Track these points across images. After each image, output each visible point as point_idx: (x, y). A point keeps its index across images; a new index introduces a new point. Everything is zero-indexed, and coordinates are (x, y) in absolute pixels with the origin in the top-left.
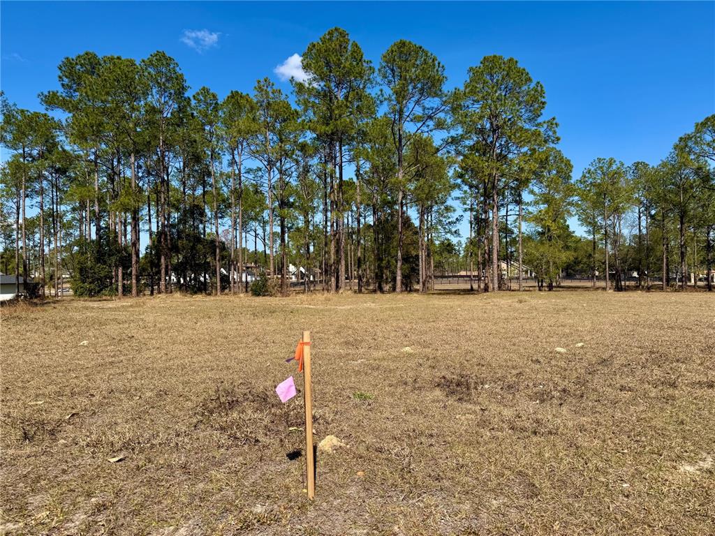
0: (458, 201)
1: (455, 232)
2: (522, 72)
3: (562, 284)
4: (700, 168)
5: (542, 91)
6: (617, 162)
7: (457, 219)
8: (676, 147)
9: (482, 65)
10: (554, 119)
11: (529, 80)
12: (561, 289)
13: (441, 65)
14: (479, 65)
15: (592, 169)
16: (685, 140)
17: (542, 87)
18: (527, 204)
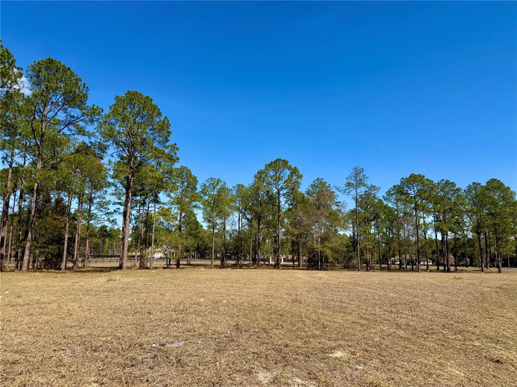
0: (115, 197)
1: (113, 221)
2: (155, 108)
3: (191, 263)
4: (268, 191)
5: (168, 124)
6: (222, 182)
7: (115, 211)
8: (255, 177)
9: (125, 96)
10: (175, 144)
11: (159, 114)
12: (192, 267)
13: (86, 86)
14: (124, 95)
15: (207, 184)
16: (260, 173)
17: (168, 121)
18: (164, 203)
